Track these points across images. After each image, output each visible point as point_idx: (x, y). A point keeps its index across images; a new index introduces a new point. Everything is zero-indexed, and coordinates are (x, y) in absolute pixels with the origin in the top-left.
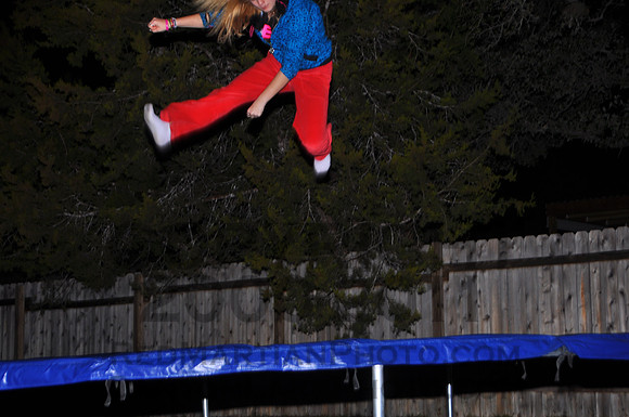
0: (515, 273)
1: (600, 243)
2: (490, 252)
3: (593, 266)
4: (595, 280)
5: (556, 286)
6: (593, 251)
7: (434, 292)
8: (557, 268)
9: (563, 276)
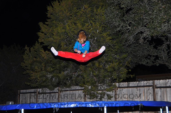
0: (130, 89)
1: (147, 84)
2: (126, 85)
3: (145, 88)
4: (146, 91)
5: (138, 91)
6: (145, 85)
7: (115, 92)
8: (138, 88)
9: (140, 90)
